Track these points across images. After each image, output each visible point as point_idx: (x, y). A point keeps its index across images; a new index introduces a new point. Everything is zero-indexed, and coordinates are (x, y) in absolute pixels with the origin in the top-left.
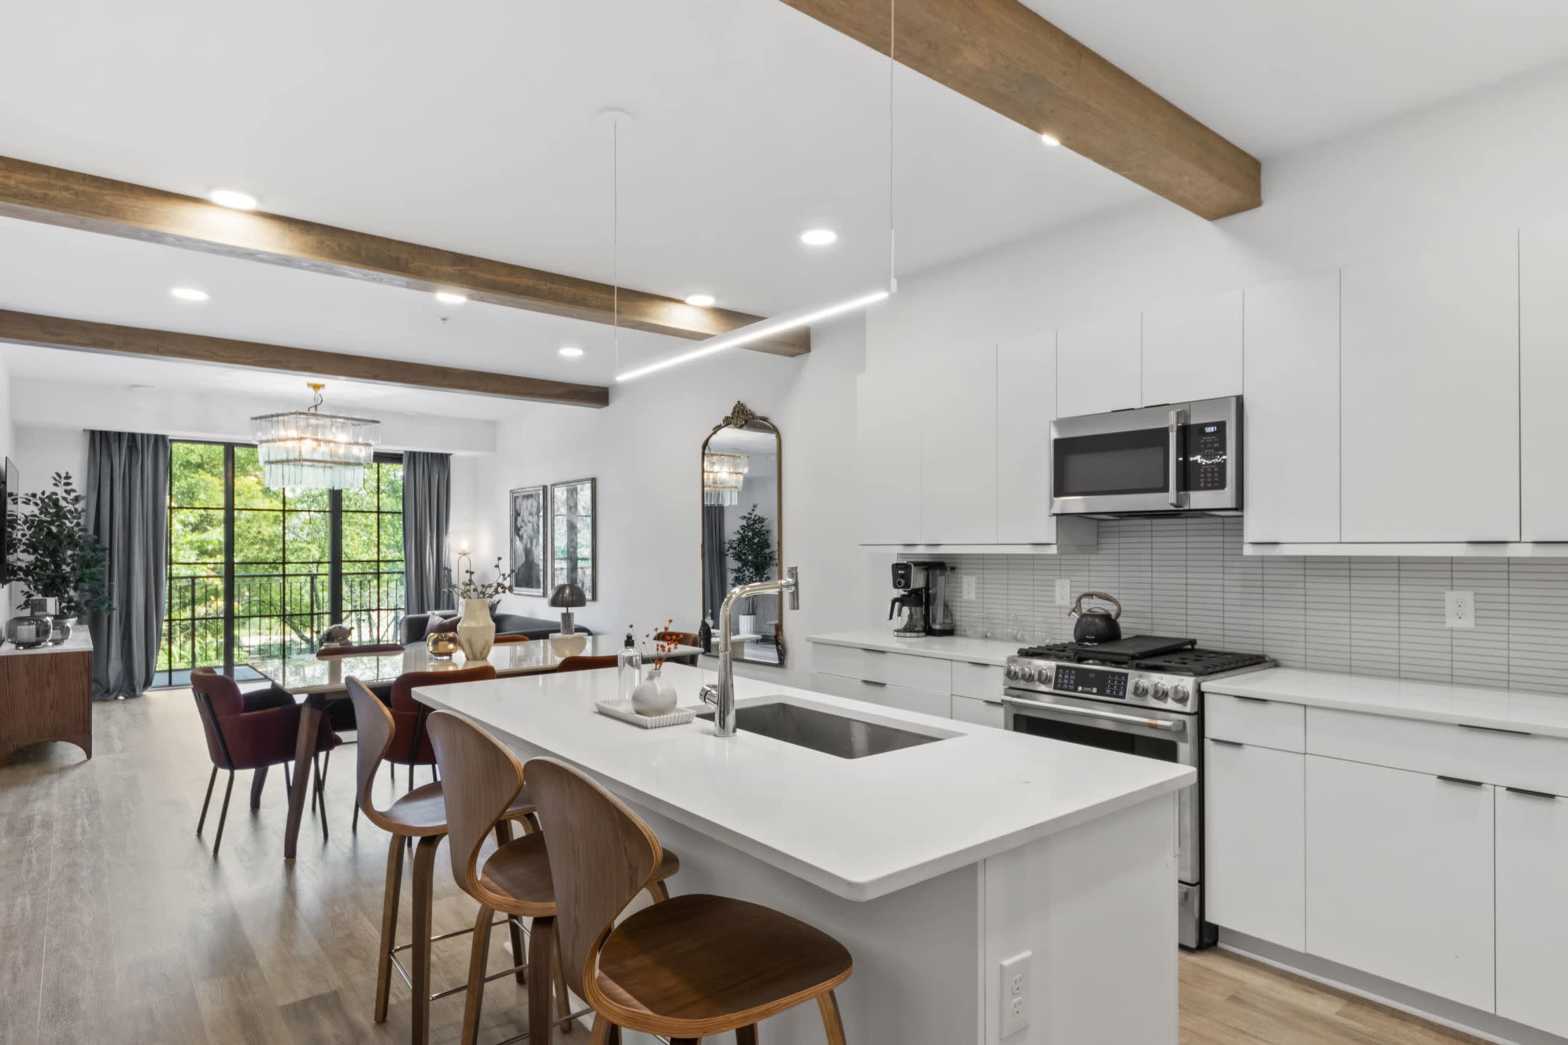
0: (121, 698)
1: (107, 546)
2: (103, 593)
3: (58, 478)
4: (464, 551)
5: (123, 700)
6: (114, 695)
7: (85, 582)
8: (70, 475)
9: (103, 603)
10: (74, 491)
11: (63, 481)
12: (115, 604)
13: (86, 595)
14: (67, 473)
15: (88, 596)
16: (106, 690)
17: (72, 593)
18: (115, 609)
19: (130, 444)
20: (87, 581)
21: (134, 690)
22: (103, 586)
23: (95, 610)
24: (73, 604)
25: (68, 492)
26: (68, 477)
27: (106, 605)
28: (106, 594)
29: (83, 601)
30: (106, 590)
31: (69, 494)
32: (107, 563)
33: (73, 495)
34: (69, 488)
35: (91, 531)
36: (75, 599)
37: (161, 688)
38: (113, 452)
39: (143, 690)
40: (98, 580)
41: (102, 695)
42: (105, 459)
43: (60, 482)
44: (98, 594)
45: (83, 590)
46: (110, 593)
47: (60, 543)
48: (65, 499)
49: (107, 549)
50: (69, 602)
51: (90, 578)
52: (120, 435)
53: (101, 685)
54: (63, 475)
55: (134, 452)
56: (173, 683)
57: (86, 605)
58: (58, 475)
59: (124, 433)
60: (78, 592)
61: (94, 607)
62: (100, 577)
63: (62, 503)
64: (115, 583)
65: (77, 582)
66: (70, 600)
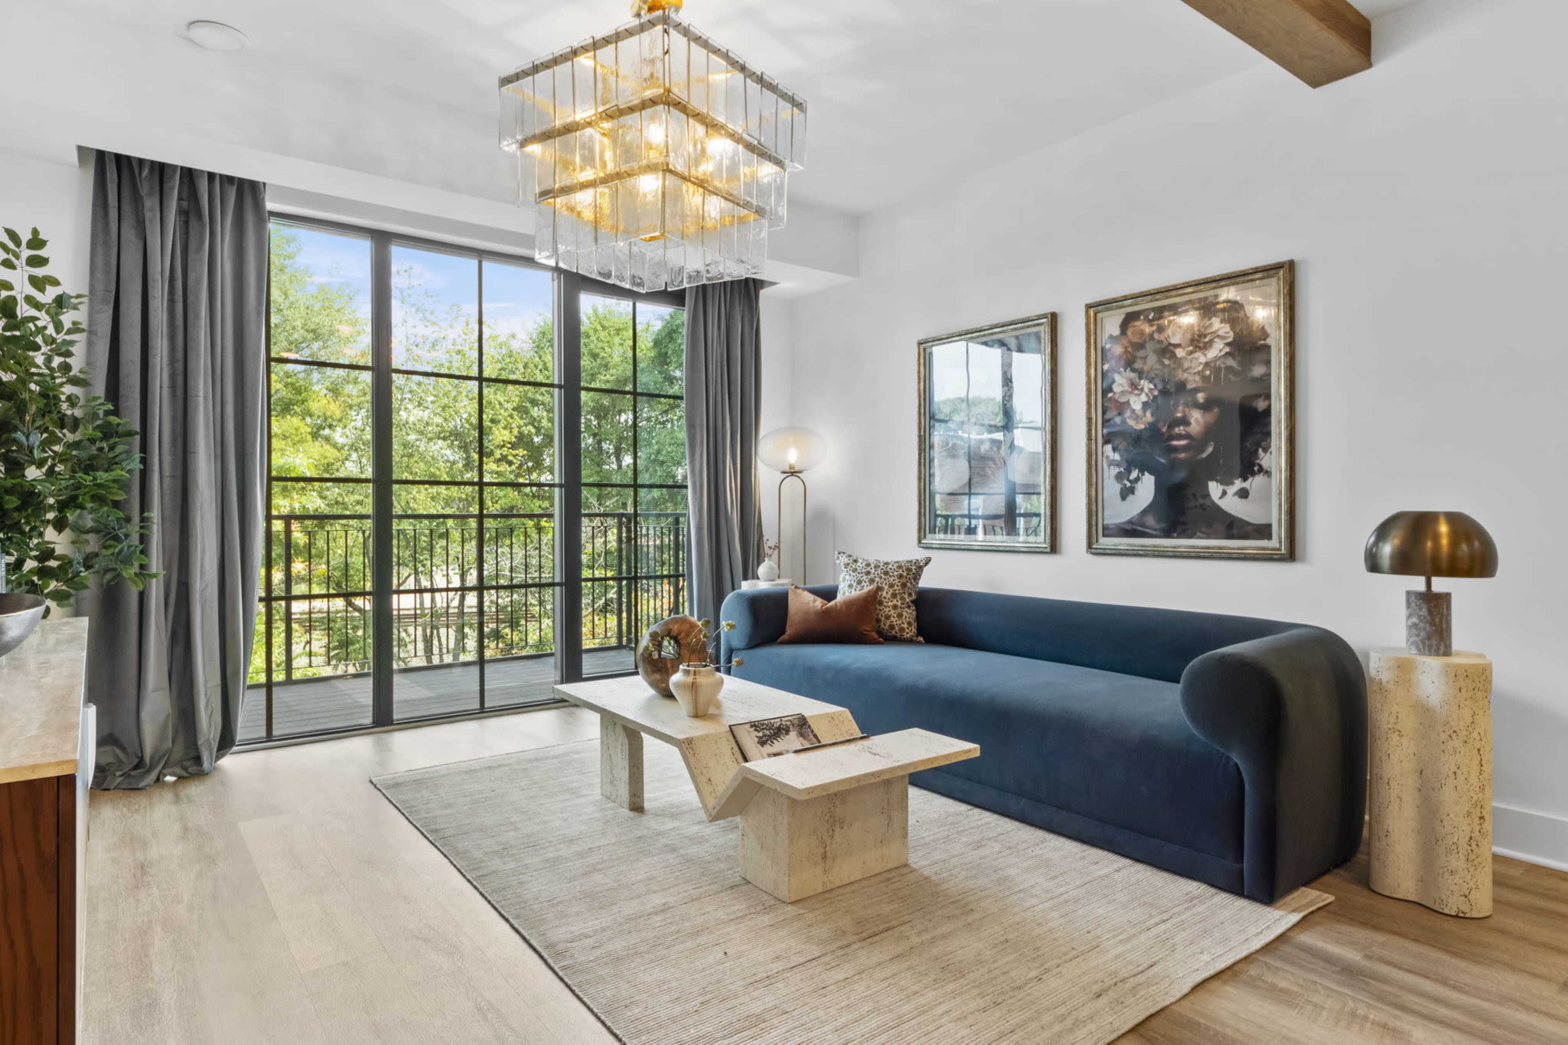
0: (170, 779)
1: (137, 427)
2: (127, 536)
3: (11, 245)
4: (791, 467)
5: (174, 783)
6: (153, 775)
7: (82, 507)
8: (42, 236)
9: (127, 561)
10: (55, 282)
11: (26, 253)
12: (155, 564)
13: (87, 542)
14: (35, 232)
15: (93, 543)
16: (136, 761)
17: (50, 534)
18: (155, 576)
19: (185, 204)
20: (89, 505)
21: (198, 760)
22: (128, 520)
23: (108, 576)
24: (53, 563)
25: (39, 283)
26: (36, 242)
27: (135, 569)
28: (135, 539)
29: (78, 557)
30: (134, 529)
31: (42, 290)
32: (136, 465)
33: (49, 295)
34: (40, 272)
35: (100, 388)
36: (59, 550)
37: (253, 745)
38: (148, 215)
39: (218, 758)
40: (116, 505)
41: (125, 775)
42: (129, 234)
43: (17, 257)
44: (116, 538)
45: (79, 530)
46: (144, 539)
47: (21, 410)
48: (29, 300)
49: (136, 433)
50: (42, 558)
51: (94, 498)
52: (161, 170)
53: (123, 749)
54: (25, 236)
55: (193, 223)
56: (276, 732)
57: (88, 567)
58: (13, 235)
59: (174, 167)
60: (67, 533)
61: (106, 571)
62: (120, 497)
63: (23, 310)
64: (155, 514)
65: (62, 506)
66: (47, 554)
